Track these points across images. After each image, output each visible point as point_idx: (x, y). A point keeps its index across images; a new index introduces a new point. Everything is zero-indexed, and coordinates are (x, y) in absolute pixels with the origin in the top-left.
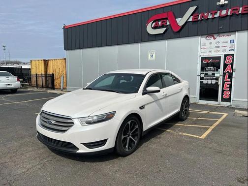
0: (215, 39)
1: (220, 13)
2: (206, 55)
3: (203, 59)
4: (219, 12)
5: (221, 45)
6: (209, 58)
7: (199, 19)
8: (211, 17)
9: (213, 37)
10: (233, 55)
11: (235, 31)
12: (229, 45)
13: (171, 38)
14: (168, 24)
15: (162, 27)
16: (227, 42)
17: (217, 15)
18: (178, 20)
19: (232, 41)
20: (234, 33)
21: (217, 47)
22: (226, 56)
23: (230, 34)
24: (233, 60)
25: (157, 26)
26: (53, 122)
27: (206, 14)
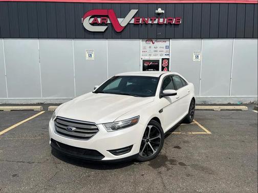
0: (153, 43)
1: (159, 20)
2: (147, 58)
3: (144, 61)
4: (157, 19)
5: (158, 49)
6: (149, 61)
7: (140, 22)
8: (151, 22)
9: (152, 41)
10: (168, 59)
11: (170, 39)
12: (165, 50)
13: (112, 38)
14: (109, 22)
15: (102, 24)
16: (163, 48)
17: (156, 22)
18: (120, 20)
19: (167, 47)
20: (168, 40)
21: (156, 51)
22: (163, 59)
23: (166, 40)
24: (168, 63)
25: (96, 23)
26: (74, 129)
27: (146, 19)
